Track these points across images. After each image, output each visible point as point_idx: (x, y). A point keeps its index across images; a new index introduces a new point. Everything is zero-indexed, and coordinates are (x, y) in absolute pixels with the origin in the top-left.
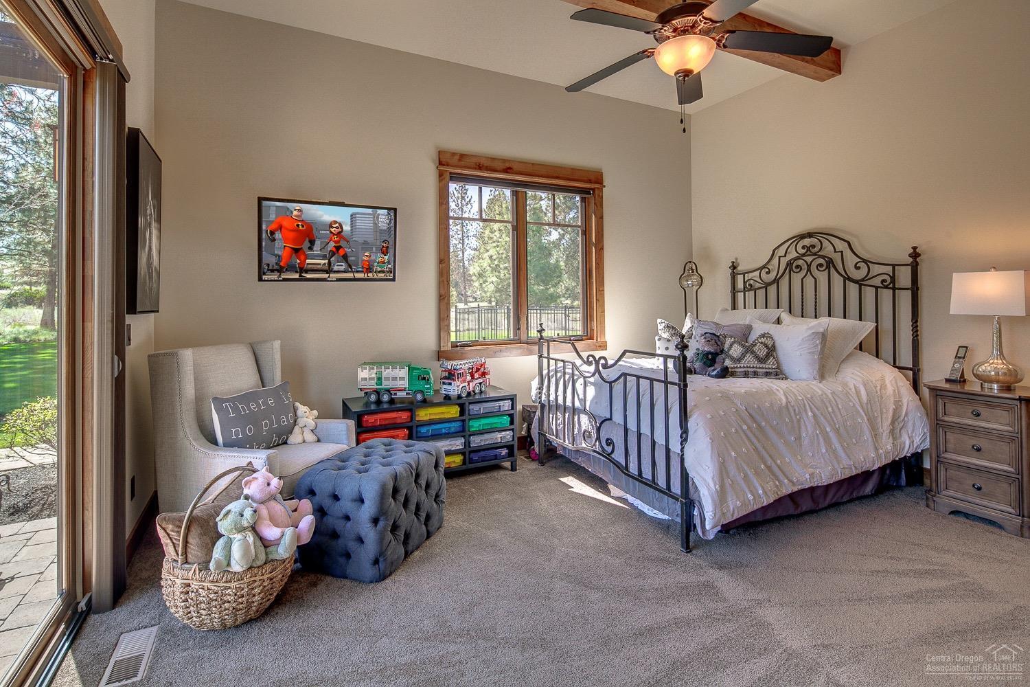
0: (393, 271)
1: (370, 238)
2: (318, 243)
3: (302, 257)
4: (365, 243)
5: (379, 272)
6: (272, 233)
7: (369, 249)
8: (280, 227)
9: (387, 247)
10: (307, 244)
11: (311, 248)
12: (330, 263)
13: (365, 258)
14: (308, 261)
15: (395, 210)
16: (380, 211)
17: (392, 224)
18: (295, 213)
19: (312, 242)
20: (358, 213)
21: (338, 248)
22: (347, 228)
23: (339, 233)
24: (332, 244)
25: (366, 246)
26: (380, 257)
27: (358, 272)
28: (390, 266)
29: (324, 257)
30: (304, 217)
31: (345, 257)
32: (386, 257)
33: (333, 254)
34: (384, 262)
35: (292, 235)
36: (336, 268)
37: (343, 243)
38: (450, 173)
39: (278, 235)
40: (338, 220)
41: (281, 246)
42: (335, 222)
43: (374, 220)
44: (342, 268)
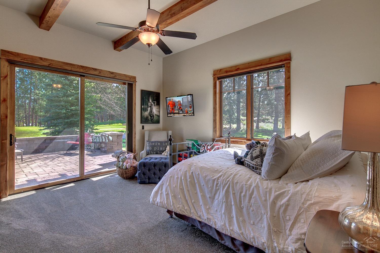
0: (193, 113)
1: (187, 104)
2: (176, 107)
3: (174, 110)
4: (186, 105)
5: (190, 113)
6: (168, 105)
7: (187, 107)
8: (170, 104)
9: (191, 106)
10: (174, 107)
11: (175, 108)
12: (179, 111)
13: (186, 110)
14: (175, 111)
15: (192, 95)
16: (188, 96)
17: (192, 99)
18: (172, 100)
19: (175, 107)
20: (184, 98)
21: (180, 107)
22: (181, 102)
23: (180, 103)
24: (179, 107)
25: (186, 106)
26: (190, 109)
27: (185, 113)
28: (192, 112)
29: (178, 110)
30: (173, 101)
31: (182, 110)
32: (191, 109)
33: (179, 109)
34: (191, 111)
35: (171, 105)
36: (180, 113)
37: (181, 106)
38: (218, 77)
39: (169, 106)
40: (180, 100)
41: (170, 108)
42: (179, 101)
43: (187, 99)
44: (181, 113)
